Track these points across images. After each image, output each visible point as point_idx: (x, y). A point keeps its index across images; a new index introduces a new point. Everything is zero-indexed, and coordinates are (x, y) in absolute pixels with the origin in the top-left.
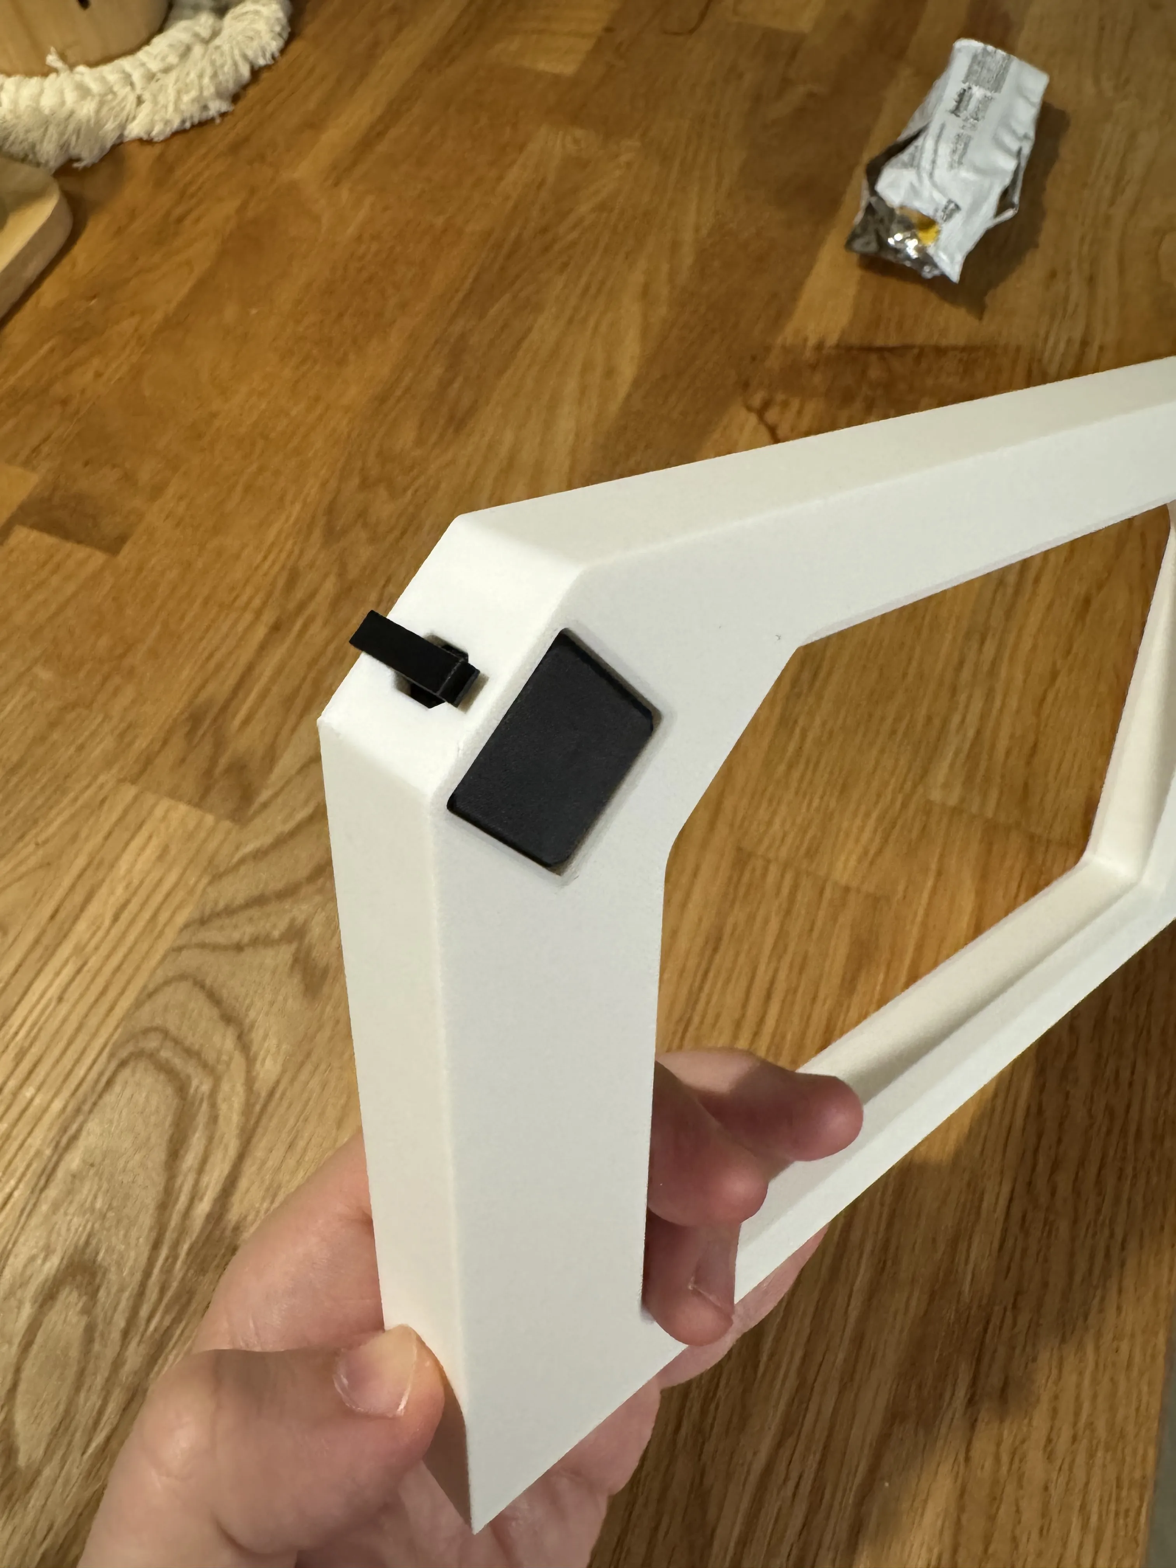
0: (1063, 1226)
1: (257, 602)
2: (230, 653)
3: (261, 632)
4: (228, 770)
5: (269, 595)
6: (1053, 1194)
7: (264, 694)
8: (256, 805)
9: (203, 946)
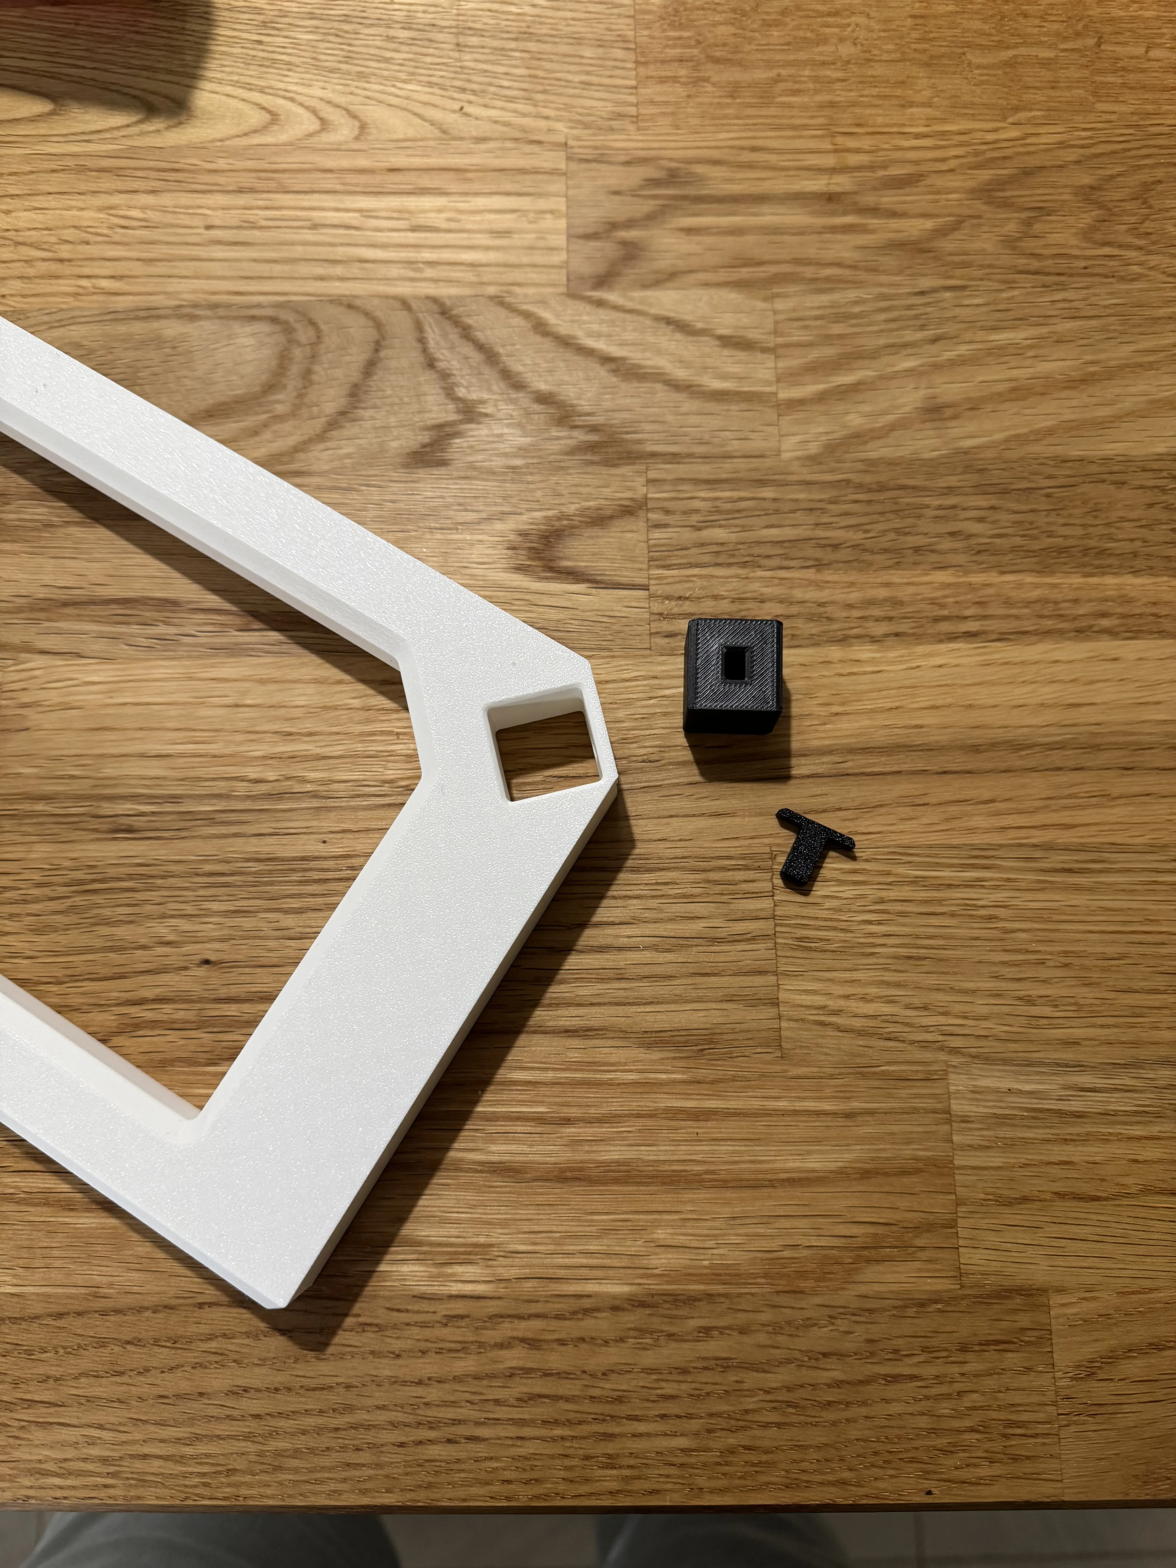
0: (467, 1364)
1: (854, 160)
2: (774, 168)
3: (817, 184)
4: (625, 243)
5: (872, 168)
6: (501, 1346)
7: (737, 231)
8: (597, 294)
9: (419, 327)
